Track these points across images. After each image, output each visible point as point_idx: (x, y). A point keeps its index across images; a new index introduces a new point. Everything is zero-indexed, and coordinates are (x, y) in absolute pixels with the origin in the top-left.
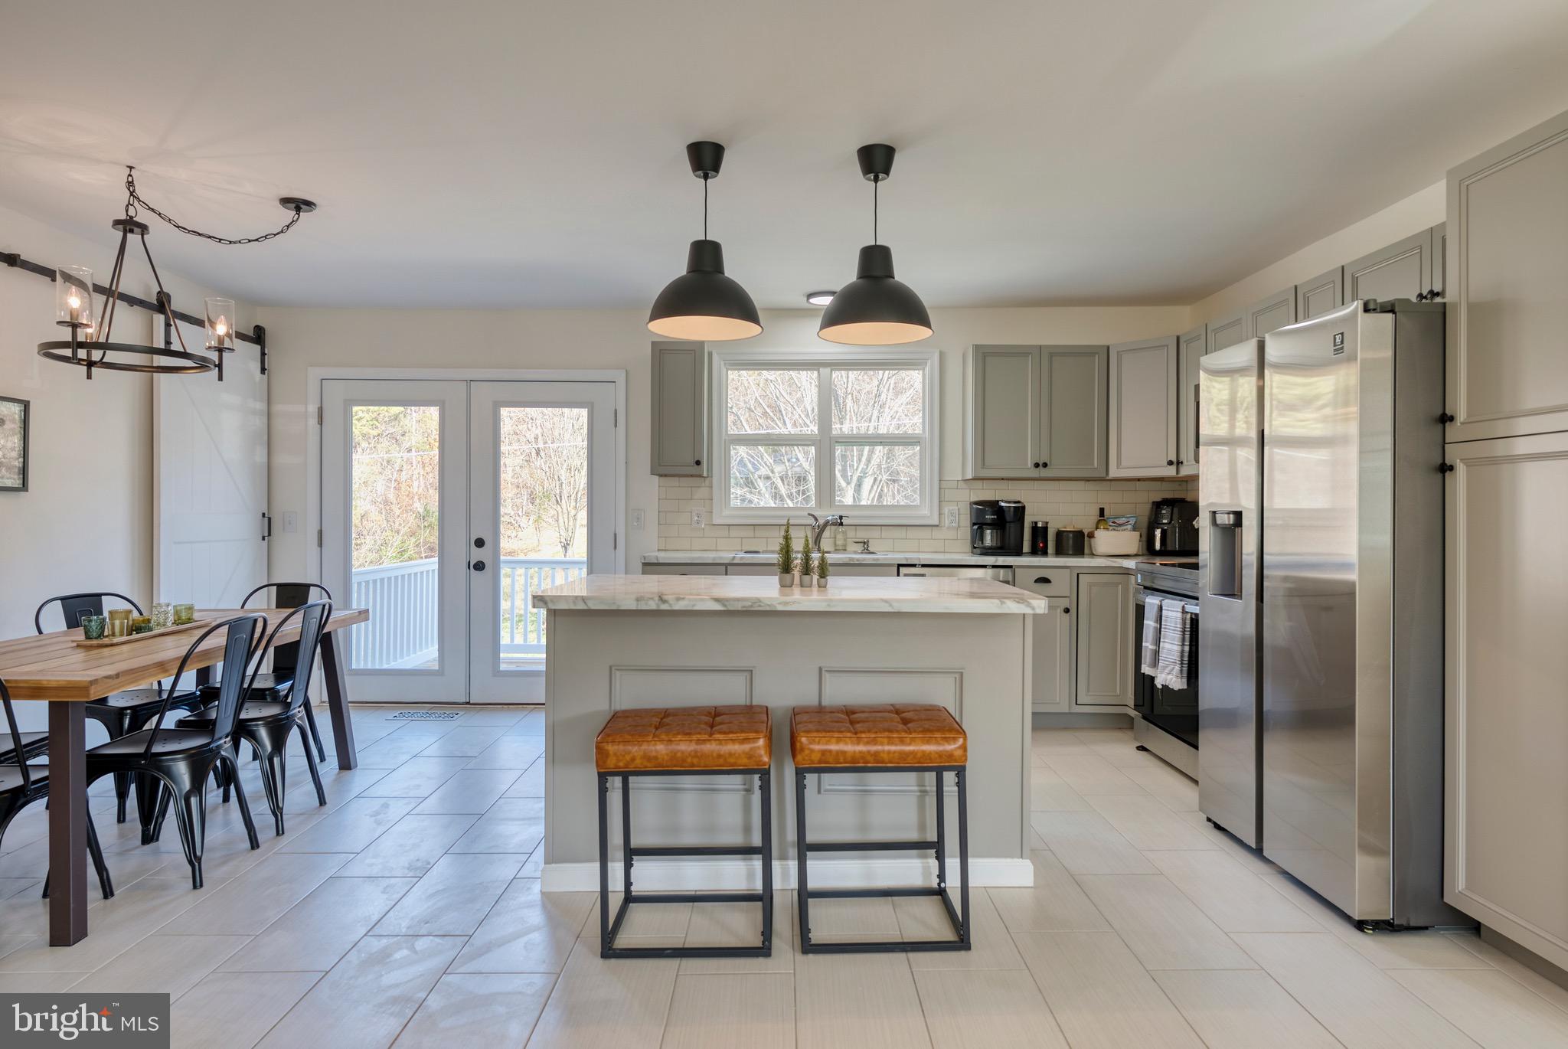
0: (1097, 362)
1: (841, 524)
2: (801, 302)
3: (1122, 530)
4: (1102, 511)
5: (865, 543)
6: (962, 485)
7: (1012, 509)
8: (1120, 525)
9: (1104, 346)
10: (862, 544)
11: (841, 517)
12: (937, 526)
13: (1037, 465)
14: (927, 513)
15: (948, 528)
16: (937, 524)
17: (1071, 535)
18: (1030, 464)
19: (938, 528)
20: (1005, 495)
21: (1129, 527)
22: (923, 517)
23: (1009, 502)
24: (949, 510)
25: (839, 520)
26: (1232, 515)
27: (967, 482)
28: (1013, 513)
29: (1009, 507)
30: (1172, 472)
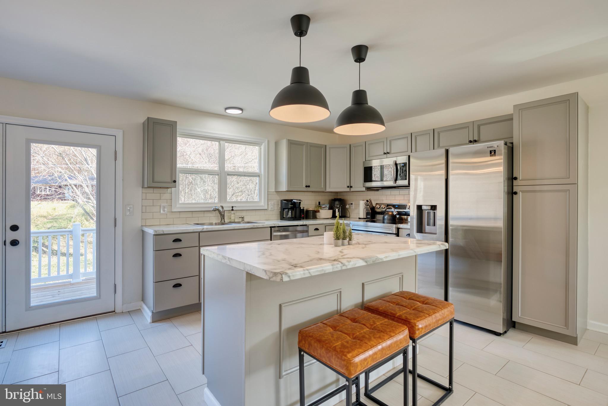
0: (323, 149)
1: (232, 210)
2: (221, 111)
3: (325, 210)
4: (319, 203)
5: (242, 218)
6: (275, 193)
7: (298, 203)
8: (324, 208)
9: (324, 145)
10: (241, 218)
11: (232, 207)
12: (266, 210)
13: (307, 186)
14: (263, 204)
15: (270, 210)
16: (267, 209)
17: (312, 212)
18: (304, 186)
19: (267, 210)
20: (295, 197)
21: (327, 208)
22: (262, 206)
23: (297, 200)
24: (271, 203)
25: (232, 208)
26: (430, 207)
27: (278, 192)
28: (298, 204)
29: (297, 202)
30: (348, 190)
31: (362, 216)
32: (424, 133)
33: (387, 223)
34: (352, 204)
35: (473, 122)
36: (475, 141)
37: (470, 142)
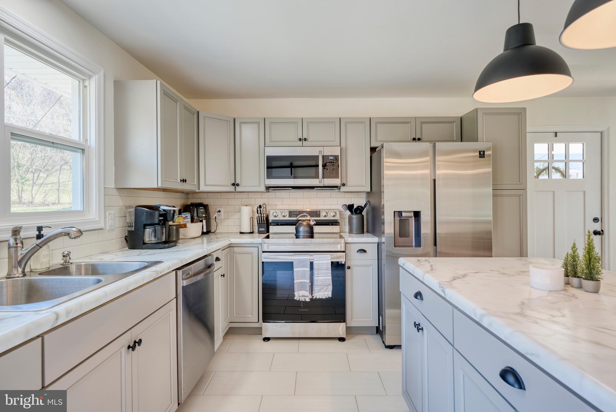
0: (195, 117)
5: (68, 255)
7: (172, 212)
9: (197, 110)
10: (65, 257)
11: (40, 229)
12: (102, 229)
14: (95, 218)
15: (108, 230)
16: (102, 226)
17: (175, 227)
18: (179, 180)
21: (189, 220)
22: (91, 221)
23: (170, 206)
25: (37, 233)
26: (413, 213)
27: (123, 190)
28: (172, 215)
29: (170, 210)
30: (232, 189)
31: (246, 229)
32: (357, 121)
33: (304, 238)
34: (219, 211)
35: (416, 117)
36: (419, 139)
37: (414, 139)
